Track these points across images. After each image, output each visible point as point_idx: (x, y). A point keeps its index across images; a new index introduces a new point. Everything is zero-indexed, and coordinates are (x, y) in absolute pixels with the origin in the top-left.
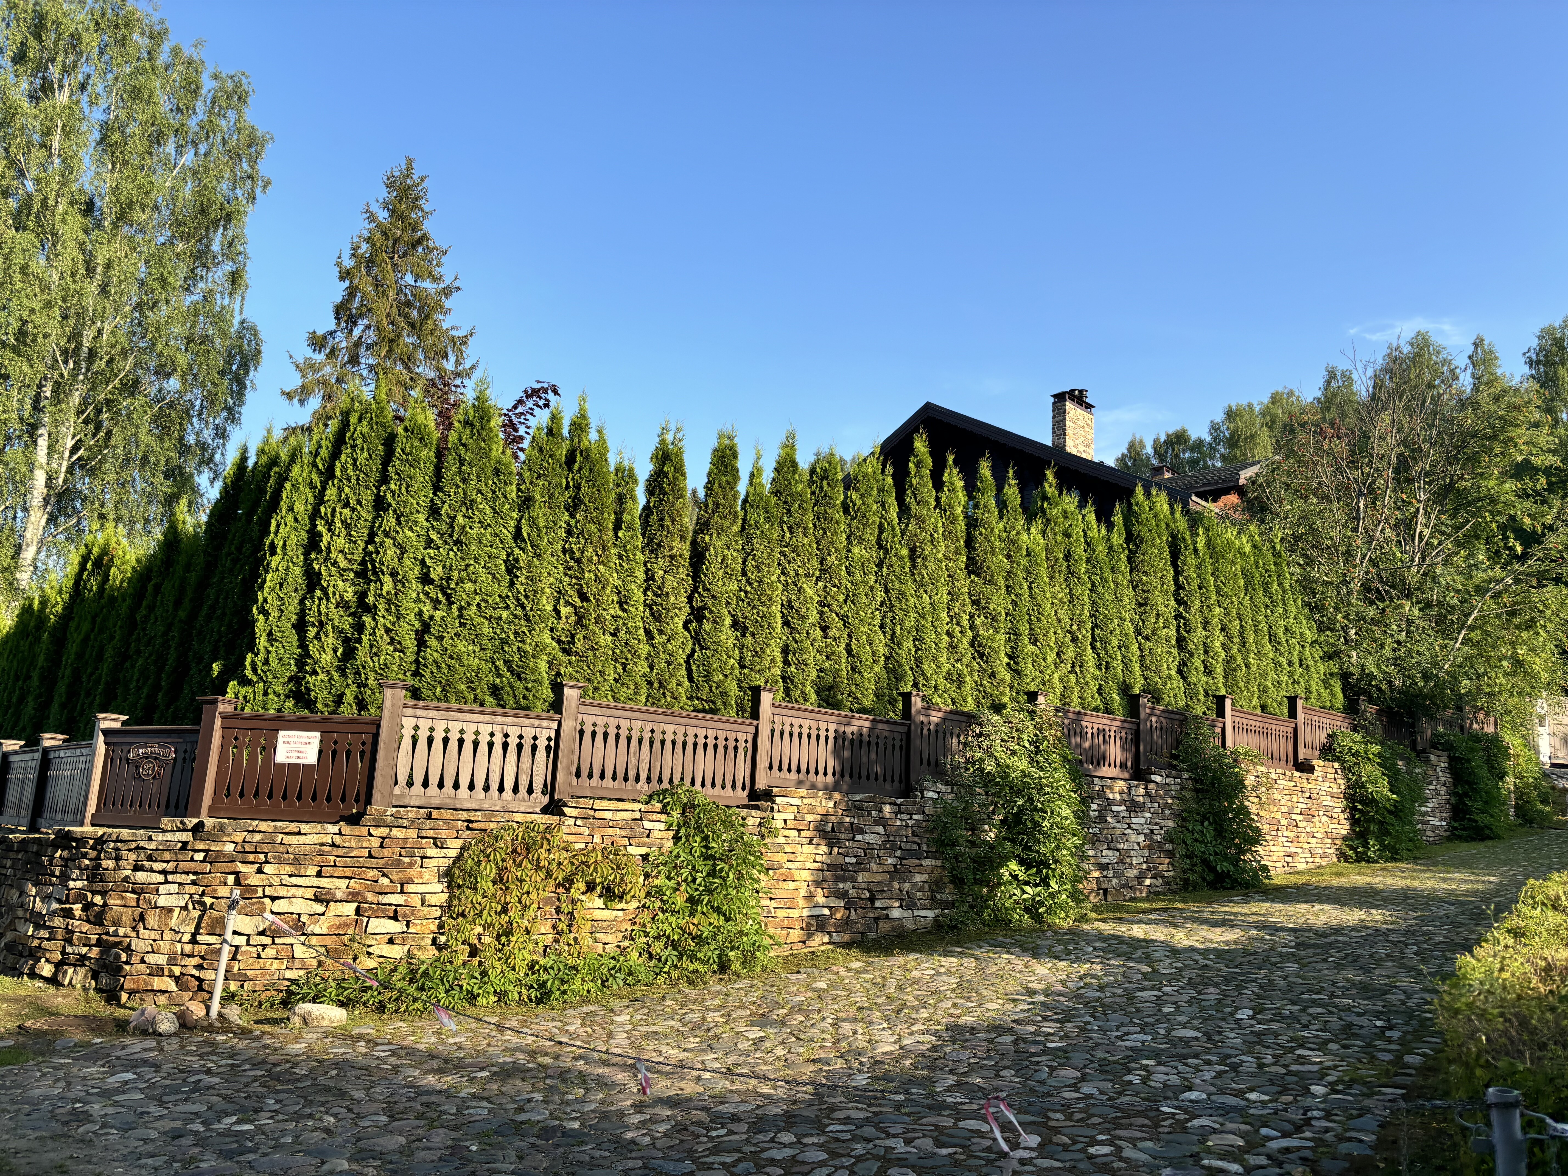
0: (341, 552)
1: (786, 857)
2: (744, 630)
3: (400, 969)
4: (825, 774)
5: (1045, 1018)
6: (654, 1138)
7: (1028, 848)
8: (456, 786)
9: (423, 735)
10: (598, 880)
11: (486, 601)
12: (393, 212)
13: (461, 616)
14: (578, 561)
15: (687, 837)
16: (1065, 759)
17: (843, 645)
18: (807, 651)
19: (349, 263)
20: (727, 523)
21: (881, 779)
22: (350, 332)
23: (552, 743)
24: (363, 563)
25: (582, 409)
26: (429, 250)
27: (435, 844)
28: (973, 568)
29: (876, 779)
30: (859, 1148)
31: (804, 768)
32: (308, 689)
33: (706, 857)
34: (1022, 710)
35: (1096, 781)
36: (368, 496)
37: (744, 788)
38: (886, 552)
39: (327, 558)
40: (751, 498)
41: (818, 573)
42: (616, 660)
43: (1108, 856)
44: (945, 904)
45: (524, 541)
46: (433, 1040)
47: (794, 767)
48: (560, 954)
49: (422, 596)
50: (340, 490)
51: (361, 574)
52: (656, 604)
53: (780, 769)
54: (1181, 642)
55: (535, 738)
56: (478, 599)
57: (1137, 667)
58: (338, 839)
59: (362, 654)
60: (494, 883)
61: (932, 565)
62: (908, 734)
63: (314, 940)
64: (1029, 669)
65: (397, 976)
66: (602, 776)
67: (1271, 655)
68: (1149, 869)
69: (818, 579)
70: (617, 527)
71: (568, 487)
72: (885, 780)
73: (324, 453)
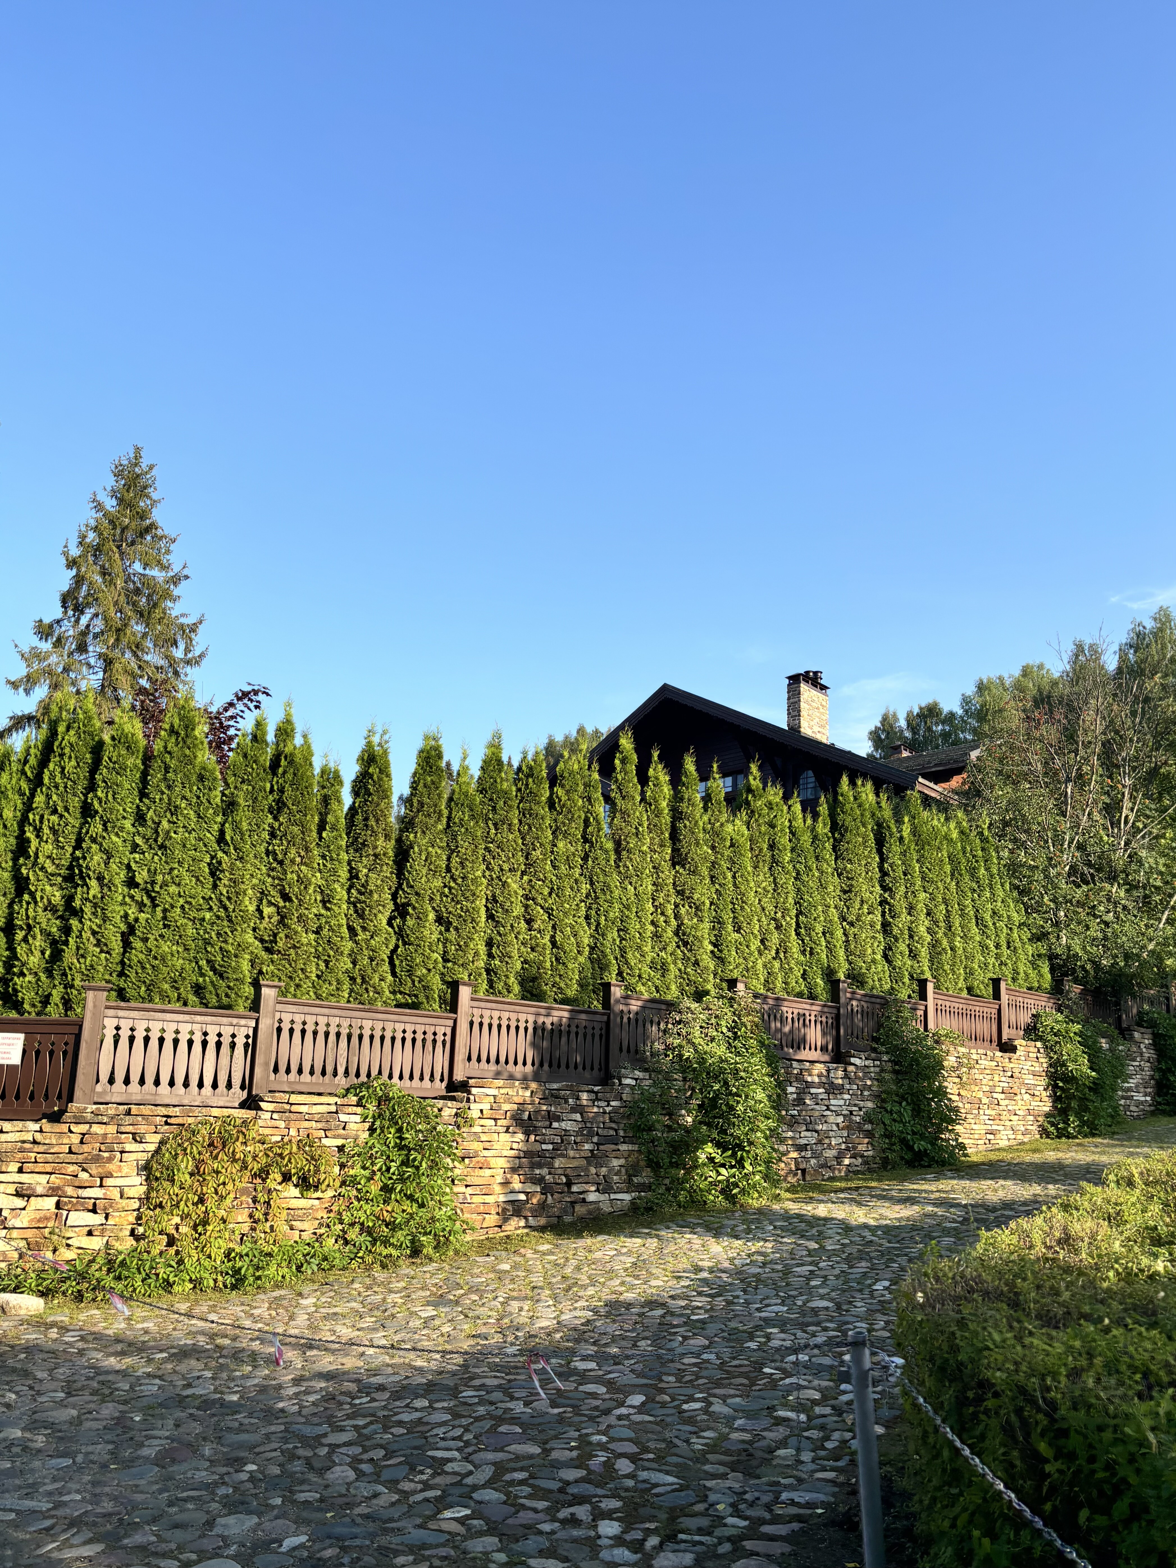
0: (49, 857)
1: (481, 1146)
2: (448, 925)
3: (98, 1259)
4: (525, 1064)
5: (700, 1294)
6: (302, 1407)
7: (724, 1132)
8: (157, 1083)
9: (125, 1034)
10: (293, 1171)
11: (190, 903)
12: (121, 501)
13: (165, 918)
14: (281, 863)
15: (382, 1128)
16: (762, 1044)
17: (548, 937)
18: (510, 944)
19: (75, 552)
20: (432, 821)
21: (580, 1067)
22: (77, 621)
23: (250, 1041)
24: (70, 868)
25: (288, 715)
26: (158, 538)
27: (134, 1139)
28: (678, 859)
29: (576, 1067)
30: (482, 1410)
31: (502, 1059)
32: (16, 991)
33: (401, 1148)
34: (723, 997)
35: (795, 1064)
36: (75, 803)
37: (442, 1080)
38: (592, 846)
39: (35, 864)
40: (456, 796)
41: (523, 867)
42: (318, 958)
43: (807, 1138)
44: (641, 1188)
45: (227, 844)
46: (123, 1325)
47: (493, 1058)
48: (256, 1242)
49: (127, 899)
50: (49, 797)
51: (69, 879)
52: (360, 902)
53: (479, 1060)
54: (886, 927)
55: (234, 1036)
56: (182, 901)
57: (841, 953)
58: (39, 1137)
59: (69, 956)
60: (192, 1174)
61: (636, 857)
62: (608, 1023)
63: (15, 1234)
64: (732, 956)
65: (95, 1266)
66: (300, 1071)
67: (978, 938)
68: (848, 1149)
69: (523, 873)
70: (321, 827)
71: (272, 791)
72: (584, 1068)
73: (33, 761)
